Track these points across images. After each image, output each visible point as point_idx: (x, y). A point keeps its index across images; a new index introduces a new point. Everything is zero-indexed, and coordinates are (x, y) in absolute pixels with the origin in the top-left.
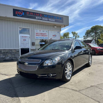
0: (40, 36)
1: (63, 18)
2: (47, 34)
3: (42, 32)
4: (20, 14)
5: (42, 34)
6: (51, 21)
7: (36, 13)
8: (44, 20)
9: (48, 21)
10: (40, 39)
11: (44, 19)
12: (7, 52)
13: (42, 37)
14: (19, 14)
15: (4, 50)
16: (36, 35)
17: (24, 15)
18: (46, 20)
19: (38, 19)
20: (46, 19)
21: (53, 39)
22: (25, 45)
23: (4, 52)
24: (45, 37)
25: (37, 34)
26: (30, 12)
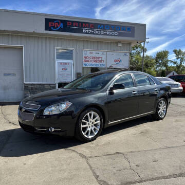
0: (91, 63)
1: (134, 28)
2: (104, 59)
3: (94, 55)
4: (56, 26)
5: (94, 58)
6: (111, 35)
8: (97, 34)
9: (106, 34)
10: (91, 66)
11: (97, 32)
12: (36, 89)
13: (94, 63)
14: (54, 27)
15: (31, 85)
16: (85, 61)
17: (62, 27)
18: (100, 34)
19: (87, 33)
20: (102, 32)
21: (114, 67)
22: (66, 78)
23: (32, 89)
24: (99, 64)
25: (86, 59)
26: (73, 22)
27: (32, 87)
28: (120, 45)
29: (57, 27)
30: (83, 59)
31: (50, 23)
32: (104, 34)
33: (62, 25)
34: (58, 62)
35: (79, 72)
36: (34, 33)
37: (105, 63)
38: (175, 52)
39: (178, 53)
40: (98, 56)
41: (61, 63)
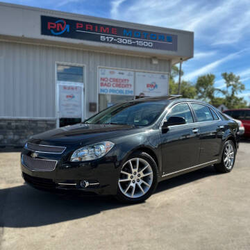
0: (111, 88)
1: (177, 36)
2: (131, 82)
3: (116, 76)
4: (58, 29)
5: (116, 80)
6: (143, 46)
7: (102, 25)
8: (122, 44)
9: (135, 45)
10: (111, 93)
11: (121, 41)
12: (24, 127)
13: (116, 88)
14: (55, 30)
16: (102, 84)
17: (68, 31)
18: (127, 44)
19: (106, 41)
20: (130, 42)
21: (146, 94)
22: (72, 111)
23: (17, 128)
24: (125, 89)
25: (104, 82)
26: (85, 23)
27: (17, 124)
28: (155, 62)
29: (61, 30)
30: (99, 82)
31: (50, 24)
32: (133, 45)
33: (67, 27)
34: (59, 85)
35: (92, 101)
36: (23, 39)
37: (132, 89)
38: (225, 76)
39: (228, 78)
40: (122, 77)
41: (65, 88)
